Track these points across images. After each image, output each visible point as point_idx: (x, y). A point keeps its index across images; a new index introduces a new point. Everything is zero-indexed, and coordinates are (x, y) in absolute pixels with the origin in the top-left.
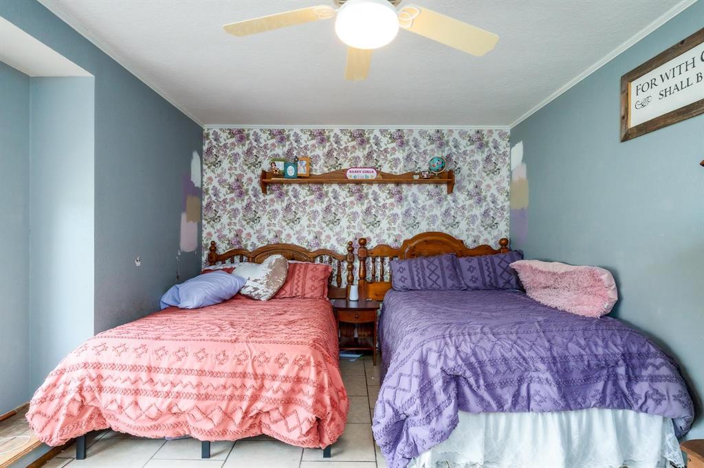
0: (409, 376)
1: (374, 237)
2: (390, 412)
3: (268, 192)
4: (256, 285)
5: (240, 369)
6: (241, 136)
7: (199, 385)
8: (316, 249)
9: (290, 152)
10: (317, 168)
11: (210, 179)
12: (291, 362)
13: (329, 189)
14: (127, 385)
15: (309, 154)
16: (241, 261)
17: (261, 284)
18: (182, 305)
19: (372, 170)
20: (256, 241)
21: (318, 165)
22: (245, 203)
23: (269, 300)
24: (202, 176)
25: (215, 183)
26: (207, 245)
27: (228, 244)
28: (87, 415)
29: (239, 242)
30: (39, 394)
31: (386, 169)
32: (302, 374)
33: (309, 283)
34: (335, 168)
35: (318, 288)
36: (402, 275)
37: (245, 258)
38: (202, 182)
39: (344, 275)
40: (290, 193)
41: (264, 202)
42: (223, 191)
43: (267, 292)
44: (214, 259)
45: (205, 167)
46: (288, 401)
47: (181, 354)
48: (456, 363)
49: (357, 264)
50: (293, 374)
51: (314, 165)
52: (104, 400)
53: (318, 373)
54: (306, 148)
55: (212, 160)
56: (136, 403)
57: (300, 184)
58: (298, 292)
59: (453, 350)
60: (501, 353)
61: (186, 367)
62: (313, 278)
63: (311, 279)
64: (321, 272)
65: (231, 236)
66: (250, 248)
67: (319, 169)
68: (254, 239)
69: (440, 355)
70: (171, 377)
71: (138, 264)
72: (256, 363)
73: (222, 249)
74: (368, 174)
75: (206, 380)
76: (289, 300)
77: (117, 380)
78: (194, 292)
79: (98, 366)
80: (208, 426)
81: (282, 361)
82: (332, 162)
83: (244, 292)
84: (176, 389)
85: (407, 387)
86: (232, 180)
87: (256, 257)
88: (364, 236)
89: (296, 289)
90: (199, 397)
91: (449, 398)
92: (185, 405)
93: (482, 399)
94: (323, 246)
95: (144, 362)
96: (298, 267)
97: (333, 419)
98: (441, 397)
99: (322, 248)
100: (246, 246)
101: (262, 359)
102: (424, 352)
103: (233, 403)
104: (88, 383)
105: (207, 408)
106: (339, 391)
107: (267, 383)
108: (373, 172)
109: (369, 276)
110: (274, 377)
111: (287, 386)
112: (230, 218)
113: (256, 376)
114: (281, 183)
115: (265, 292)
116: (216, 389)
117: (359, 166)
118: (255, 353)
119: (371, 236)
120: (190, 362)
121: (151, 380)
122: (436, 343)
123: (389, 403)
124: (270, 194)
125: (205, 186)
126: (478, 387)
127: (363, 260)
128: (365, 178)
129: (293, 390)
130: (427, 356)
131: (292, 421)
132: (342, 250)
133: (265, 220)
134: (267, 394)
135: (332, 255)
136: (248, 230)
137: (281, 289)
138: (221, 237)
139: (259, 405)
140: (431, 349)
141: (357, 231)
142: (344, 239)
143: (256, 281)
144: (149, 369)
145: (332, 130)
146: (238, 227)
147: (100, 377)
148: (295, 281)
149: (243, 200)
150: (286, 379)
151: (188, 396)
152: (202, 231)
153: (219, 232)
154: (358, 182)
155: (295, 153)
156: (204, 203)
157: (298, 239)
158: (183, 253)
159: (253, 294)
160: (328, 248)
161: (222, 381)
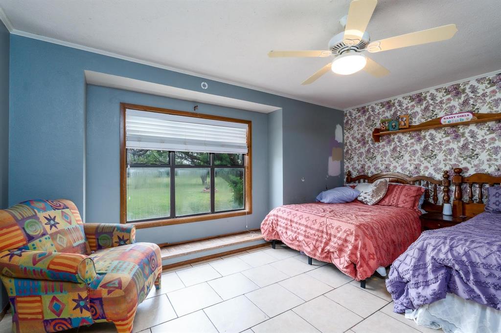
0: (411, 256)
1: (472, 167)
2: (395, 274)
3: (381, 141)
4: (365, 195)
5: (321, 229)
6: (364, 110)
7: (305, 231)
8: (416, 175)
9: (395, 113)
10: (416, 120)
11: (348, 137)
12: (343, 230)
13: (427, 134)
14: (284, 225)
15: (409, 112)
16: (364, 182)
17: (369, 195)
18: (322, 201)
19: (466, 114)
20: (374, 171)
21: (417, 118)
22: (366, 149)
23: (373, 205)
24: (343, 136)
25: (350, 139)
26: (346, 173)
27: (358, 172)
28: (274, 233)
29: (363, 171)
30: (263, 222)
31: (484, 110)
32: (348, 238)
33: (402, 198)
34: (431, 118)
35: (409, 202)
36: (497, 199)
37: (366, 181)
38: (343, 139)
39: (441, 196)
40: (396, 140)
41: (378, 147)
42: (354, 143)
43: (372, 200)
44: (349, 181)
45: (345, 131)
46: (341, 250)
47: (301, 217)
48: (447, 256)
49: (453, 188)
50: (343, 237)
51: (413, 119)
52: (278, 229)
53: (356, 240)
54: (407, 108)
55: (349, 127)
56: (286, 233)
57: (403, 133)
58: (393, 202)
59: (447, 247)
60: (497, 261)
61: (302, 223)
62: (406, 195)
63: (405, 195)
64: (414, 191)
65: (359, 167)
66: (370, 175)
67: (416, 121)
68: (372, 169)
69: (435, 249)
70: (297, 226)
71: (303, 180)
72: (328, 228)
73: (355, 174)
74: (462, 118)
75: (308, 230)
76: (387, 207)
77: (282, 223)
78: (329, 196)
79: (277, 216)
80: (309, 250)
81: (339, 229)
82: (429, 114)
83: (359, 199)
84: (298, 231)
85: (408, 263)
86: (359, 136)
87: (371, 180)
88: (461, 167)
89: (392, 201)
90: (305, 236)
91: (436, 278)
92: (301, 238)
93: (472, 291)
94: (422, 173)
95: (289, 218)
96: (397, 187)
97: (361, 266)
98: (431, 276)
99: (421, 175)
100: (368, 173)
101: (330, 226)
102: (425, 245)
103: (318, 243)
104: (274, 221)
105: (308, 242)
106: (371, 254)
107: (332, 238)
108: (468, 115)
109: (466, 198)
110: (335, 236)
111: (340, 242)
112: (358, 157)
113: (327, 234)
114: (389, 134)
115: (371, 200)
116: (311, 235)
117: (455, 112)
118: (328, 223)
119: (469, 166)
120: (303, 222)
121: (291, 225)
122: (436, 241)
123: (396, 268)
124: (382, 141)
125: (345, 142)
126: (468, 280)
127: (459, 185)
128: (459, 122)
129: (343, 245)
130: (426, 247)
131: (342, 260)
132: (439, 177)
133: (379, 158)
134: (332, 244)
135: (430, 180)
136: (369, 164)
137: (383, 199)
138: (354, 168)
139: (328, 248)
140: (430, 244)
141: (453, 162)
142: (440, 169)
143: (366, 193)
144: (291, 221)
145: (428, 92)
146: (363, 163)
147: (277, 220)
148: (393, 196)
149: (365, 147)
150: (340, 238)
151: (302, 235)
152: (344, 165)
153: (354, 166)
154: (454, 126)
155: (399, 114)
156: (345, 150)
157: (402, 169)
158: (331, 176)
159: (364, 200)
160: (426, 175)
161: (314, 232)
